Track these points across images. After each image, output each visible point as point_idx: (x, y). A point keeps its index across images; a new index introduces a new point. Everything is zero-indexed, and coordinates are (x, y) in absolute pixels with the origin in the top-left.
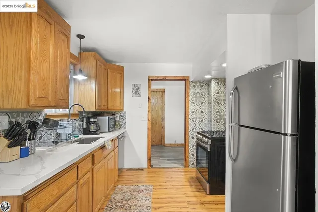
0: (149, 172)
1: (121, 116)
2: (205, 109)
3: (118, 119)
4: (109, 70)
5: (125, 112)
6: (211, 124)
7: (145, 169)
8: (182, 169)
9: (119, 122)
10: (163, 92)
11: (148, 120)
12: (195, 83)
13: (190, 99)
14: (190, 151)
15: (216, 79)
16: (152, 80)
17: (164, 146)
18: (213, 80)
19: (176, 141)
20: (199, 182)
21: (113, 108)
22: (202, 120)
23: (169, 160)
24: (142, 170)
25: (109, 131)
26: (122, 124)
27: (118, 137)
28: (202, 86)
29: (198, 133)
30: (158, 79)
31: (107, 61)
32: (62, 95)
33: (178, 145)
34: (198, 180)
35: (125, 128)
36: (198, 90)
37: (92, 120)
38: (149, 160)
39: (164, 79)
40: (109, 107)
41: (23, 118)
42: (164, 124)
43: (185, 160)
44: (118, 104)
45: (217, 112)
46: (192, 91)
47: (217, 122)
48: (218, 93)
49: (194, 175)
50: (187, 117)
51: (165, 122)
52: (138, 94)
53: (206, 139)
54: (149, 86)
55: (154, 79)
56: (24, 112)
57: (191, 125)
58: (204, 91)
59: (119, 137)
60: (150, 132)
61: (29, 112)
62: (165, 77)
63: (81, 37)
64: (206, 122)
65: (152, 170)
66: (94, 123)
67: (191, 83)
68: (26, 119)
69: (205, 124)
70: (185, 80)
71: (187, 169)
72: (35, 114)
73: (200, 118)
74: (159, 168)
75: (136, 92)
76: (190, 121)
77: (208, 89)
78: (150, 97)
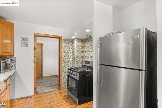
0: (35, 98)
1: (12, 60)
2: (71, 55)
3: (8, 62)
5: (15, 57)
6: (74, 64)
7: (32, 96)
8: (58, 91)
9: (9, 65)
10: (42, 45)
11: (34, 62)
12: (65, 40)
13: (62, 49)
14: (62, 80)
15: (77, 39)
16: (37, 36)
17: (43, 78)
18: (75, 39)
19: (50, 74)
20: (70, 98)
21: (4, 54)
22: (69, 62)
23: (48, 87)
24: (30, 97)
25: (1, 73)
26: (12, 66)
27: (10, 76)
28: (69, 42)
29: (69, 69)
30: (42, 35)
33: (52, 76)
34: (69, 97)
35: (15, 69)
36: (67, 45)
38: (35, 89)
39: (46, 36)
40: (0, 54)
42: (43, 64)
43: (59, 85)
44: (9, 51)
45: (78, 57)
46: (63, 44)
47: (78, 62)
48: (78, 47)
49: (66, 94)
50: (60, 60)
51: (43, 63)
52: (27, 45)
53: (76, 73)
54: (35, 40)
55: (39, 35)
57: (63, 65)
58: (70, 45)
60: (36, 70)
62: (47, 35)
64: (71, 63)
65: (38, 96)
67: (63, 40)
69: (70, 64)
70: (59, 38)
71: (60, 91)
73: (68, 60)
74: (43, 93)
75: (24, 43)
76: (62, 63)
77: (72, 44)
78: (36, 47)
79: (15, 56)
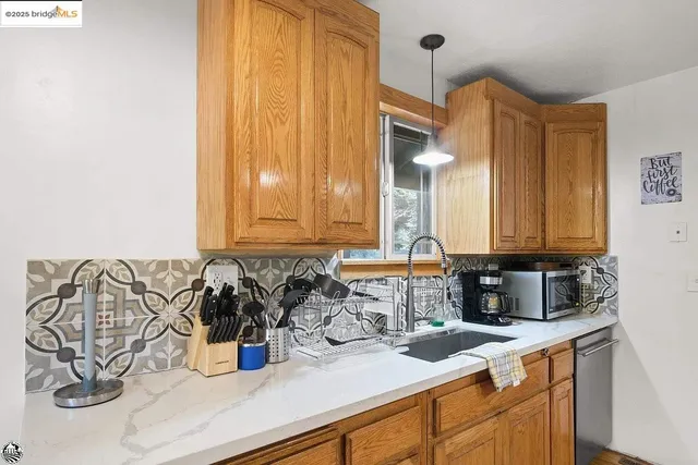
1: (600, 271)
3: (587, 280)
4: (550, 127)
5: (614, 259)
9: (591, 290)
21: (565, 245)
25: (545, 319)
26: (601, 300)
27: (574, 341)
31: (543, 99)
32: (347, 211)
35: (615, 312)
37: (487, 280)
40: (550, 243)
41: (277, 272)
44: (583, 231)
52: (673, 192)
56: (281, 258)
59: (580, 344)
61: (294, 257)
63: (432, 42)
66: (491, 289)
68: (286, 275)
72: (310, 262)
75: (658, 187)
79: (612, 252)
